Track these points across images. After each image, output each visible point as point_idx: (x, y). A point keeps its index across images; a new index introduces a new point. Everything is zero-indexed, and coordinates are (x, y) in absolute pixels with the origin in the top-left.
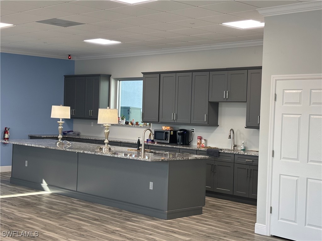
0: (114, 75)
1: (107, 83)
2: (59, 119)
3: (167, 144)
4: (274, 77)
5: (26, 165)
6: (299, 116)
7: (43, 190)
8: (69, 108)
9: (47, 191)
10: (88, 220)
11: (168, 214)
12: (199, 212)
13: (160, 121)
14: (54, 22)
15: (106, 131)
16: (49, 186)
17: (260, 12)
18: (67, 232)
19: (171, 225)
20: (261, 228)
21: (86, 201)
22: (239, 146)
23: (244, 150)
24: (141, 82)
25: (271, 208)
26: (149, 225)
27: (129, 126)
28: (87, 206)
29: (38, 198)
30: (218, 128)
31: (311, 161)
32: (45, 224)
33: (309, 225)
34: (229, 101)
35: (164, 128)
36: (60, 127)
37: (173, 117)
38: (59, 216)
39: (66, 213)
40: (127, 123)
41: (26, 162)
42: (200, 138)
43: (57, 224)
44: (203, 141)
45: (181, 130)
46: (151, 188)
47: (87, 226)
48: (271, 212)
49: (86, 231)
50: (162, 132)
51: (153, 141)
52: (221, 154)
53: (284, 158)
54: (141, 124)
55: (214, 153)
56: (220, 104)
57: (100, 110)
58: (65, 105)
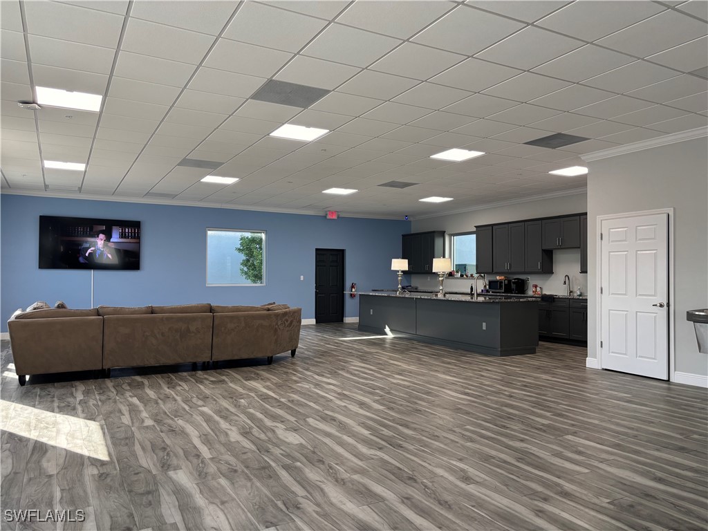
0: (448, 231)
1: (442, 239)
2: (398, 271)
3: (503, 293)
4: (599, 218)
5: (371, 313)
6: (626, 253)
7: (386, 334)
8: (407, 260)
9: (390, 335)
10: (426, 355)
11: (501, 351)
12: (532, 351)
13: (494, 271)
14: (393, 184)
15: (441, 279)
16: (392, 330)
17: (583, 158)
18: (409, 362)
19: (504, 360)
20: (592, 362)
21: (424, 342)
22: (575, 292)
23: (580, 295)
24: (474, 236)
25: (602, 342)
26: (482, 360)
27: (465, 278)
28: (426, 346)
29: (383, 340)
30: (553, 275)
31: (640, 295)
32: (390, 356)
33: (640, 357)
34: (563, 247)
35: (498, 278)
36: (400, 278)
37: (507, 267)
38: (402, 352)
39: (408, 350)
40: (462, 276)
41: (371, 310)
42: (536, 286)
43: (400, 357)
44: (538, 289)
45: (515, 279)
46: (484, 328)
47: (425, 359)
48: (602, 347)
49: (425, 362)
50: (496, 282)
51: (487, 291)
52: (556, 300)
53: (612, 294)
54: (476, 275)
55: (550, 299)
56: (554, 251)
57: (435, 260)
58: (404, 258)
